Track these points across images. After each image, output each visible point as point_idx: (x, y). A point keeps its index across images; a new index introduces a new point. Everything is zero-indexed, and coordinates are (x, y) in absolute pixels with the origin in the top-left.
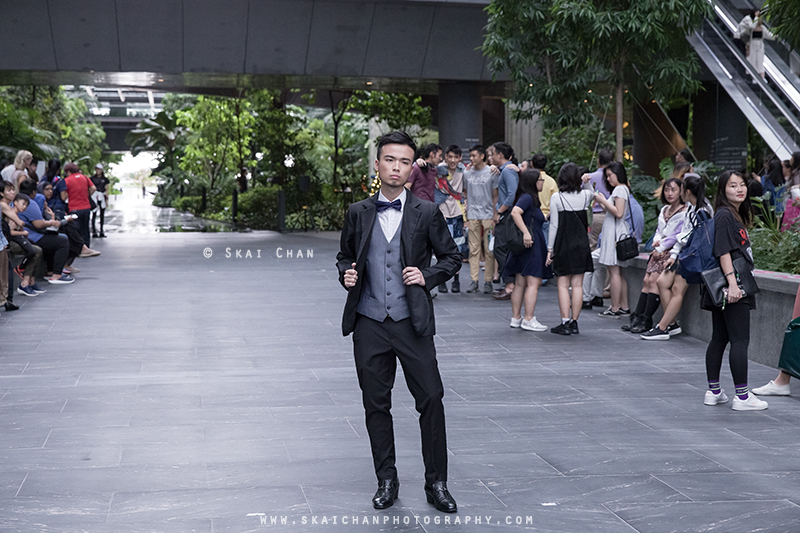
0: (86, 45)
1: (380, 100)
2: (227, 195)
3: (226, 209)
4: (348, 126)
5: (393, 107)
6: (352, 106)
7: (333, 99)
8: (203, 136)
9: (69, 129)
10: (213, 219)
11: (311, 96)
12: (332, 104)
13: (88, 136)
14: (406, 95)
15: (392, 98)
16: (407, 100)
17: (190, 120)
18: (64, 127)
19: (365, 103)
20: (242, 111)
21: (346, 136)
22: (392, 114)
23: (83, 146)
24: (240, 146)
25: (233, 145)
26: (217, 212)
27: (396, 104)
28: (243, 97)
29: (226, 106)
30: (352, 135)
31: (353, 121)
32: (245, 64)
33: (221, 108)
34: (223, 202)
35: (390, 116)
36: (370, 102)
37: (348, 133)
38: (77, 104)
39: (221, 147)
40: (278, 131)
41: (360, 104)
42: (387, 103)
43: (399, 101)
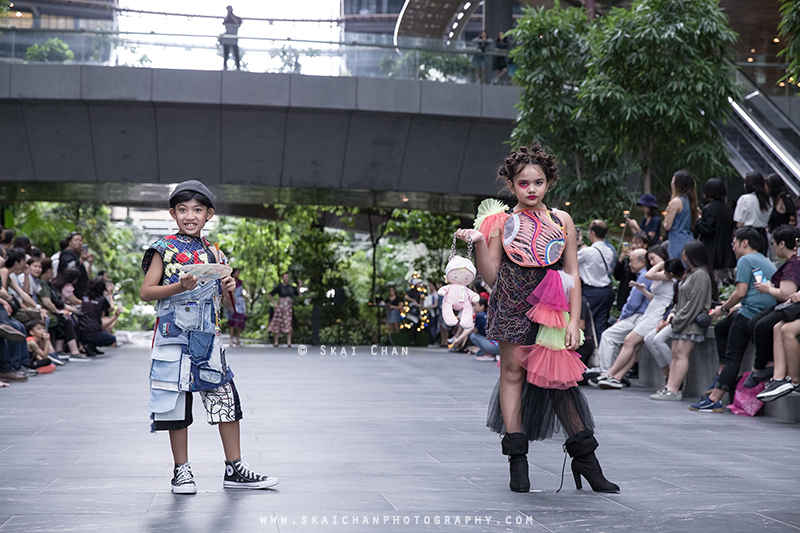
0: (126, 157)
1: (418, 223)
2: (265, 313)
3: (263, 327)
4: (390, 259)
5: (431, 228)
6: (391, 230)
7: (372, 221)
8: (242, 258)
9: (113, 253)
10: (250, 338)
11: (350, 219)
12: (371, 226)
13: (134, 265)
14: (444, 218)
15: (430, 221)
16: (444, 222)
17: (231, 243)
18: (107, 249)
19: (403, 225)
20: (282, 236)
21: (389, 268)
22: (429, 236)
23: (129, 275)
24: (279, 270)
25: (272, 268)
26: (254, 330)
27: (434, 225)
28: (282, 219)
29: (267, 231)
30: (394, 267)
31: (395, 253)
32: (281, 176)
33: (261, 231)
34: (260, 321)
35: (427, 238)
36: (408, 224)
37: (390, 265)
38: (124, 234)
39: (261, 271)
40: (316, 250)
41: (399, 227)
42: (424, 225)
43: (438, 223)
